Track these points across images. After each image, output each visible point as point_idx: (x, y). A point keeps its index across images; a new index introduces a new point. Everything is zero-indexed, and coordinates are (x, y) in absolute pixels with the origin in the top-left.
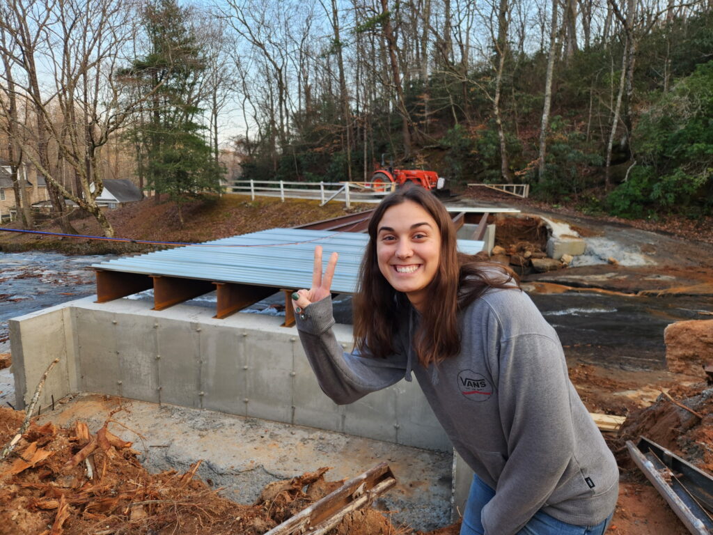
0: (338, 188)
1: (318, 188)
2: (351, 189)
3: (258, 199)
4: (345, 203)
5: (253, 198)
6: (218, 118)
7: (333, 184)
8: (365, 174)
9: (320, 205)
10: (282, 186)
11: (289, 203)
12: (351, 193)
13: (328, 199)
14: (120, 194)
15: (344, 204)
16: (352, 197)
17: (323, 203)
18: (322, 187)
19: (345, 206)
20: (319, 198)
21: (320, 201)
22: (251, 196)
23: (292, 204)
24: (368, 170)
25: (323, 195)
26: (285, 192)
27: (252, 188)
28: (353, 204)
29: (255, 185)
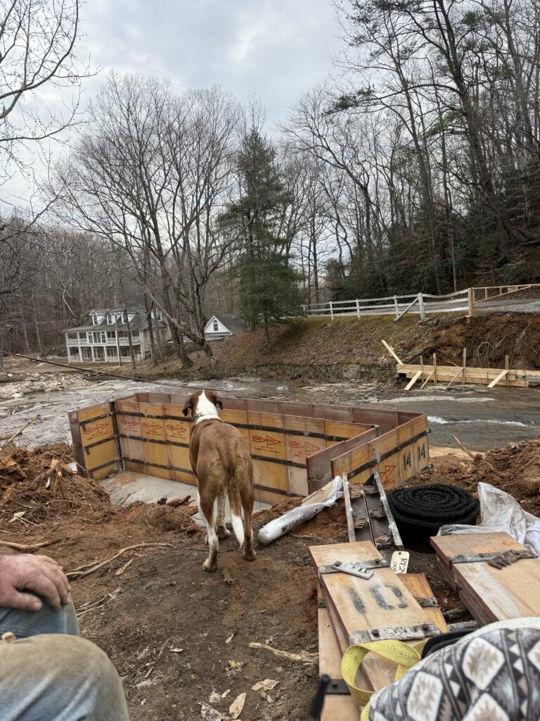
0: (410, 300)
1: (392, 302)
2: (425, 300)
3: (337, 320)
4: (419, 314)
5: (333, 318)
6: (317, 245)
7: (407, 296)
8: (455, 282)
9: (395, 320)
10: (358, 304)
11: (365, 320)
12: (425, 304)
13: (402, 313)
14: (232, 327)
15: (418, 316)
16: (426, 309)
17: (398, 317)
18: (396, 301)
19: (420, 319)
20: (393, 313)
21: (395, 315)
22: (330, 317)
23: (368, 322)
25: (397, 309)
26: (361, 310)
27: (331, 309)
28: (427, 315)
29: (334, 306)
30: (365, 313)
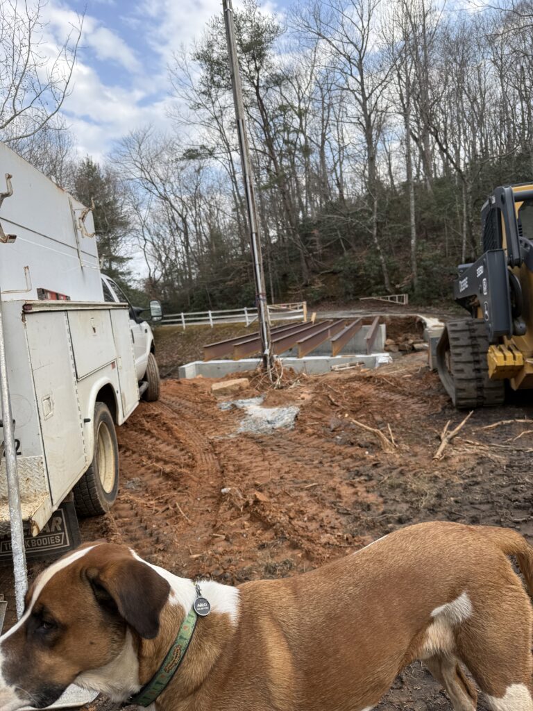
1: (243, 312)
2: (270, 310)
3: (189, 329)
5: (184, 327)
8: (273, 299)
9: (245, 326)
10: (210, 315)
11: (217, 328)
12: (270, 314)
13: (251, 321)
16: (272, 317)
17: (248, 324)
18: (246, 312)
20: (244, 321)
21: (245, 323)
22: (182, 327)
23: (221, 328)
24: (274, 296)
25: (247, 318)
26: (213, 319)
27: (183, 319)
28: (272, 322)
29: (185, 317)
30: (217, 322)
